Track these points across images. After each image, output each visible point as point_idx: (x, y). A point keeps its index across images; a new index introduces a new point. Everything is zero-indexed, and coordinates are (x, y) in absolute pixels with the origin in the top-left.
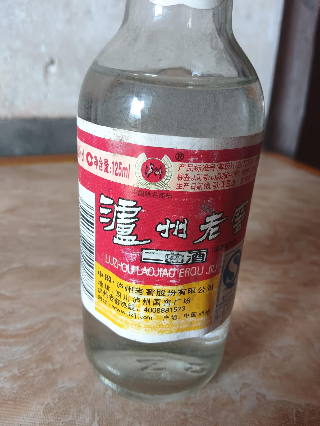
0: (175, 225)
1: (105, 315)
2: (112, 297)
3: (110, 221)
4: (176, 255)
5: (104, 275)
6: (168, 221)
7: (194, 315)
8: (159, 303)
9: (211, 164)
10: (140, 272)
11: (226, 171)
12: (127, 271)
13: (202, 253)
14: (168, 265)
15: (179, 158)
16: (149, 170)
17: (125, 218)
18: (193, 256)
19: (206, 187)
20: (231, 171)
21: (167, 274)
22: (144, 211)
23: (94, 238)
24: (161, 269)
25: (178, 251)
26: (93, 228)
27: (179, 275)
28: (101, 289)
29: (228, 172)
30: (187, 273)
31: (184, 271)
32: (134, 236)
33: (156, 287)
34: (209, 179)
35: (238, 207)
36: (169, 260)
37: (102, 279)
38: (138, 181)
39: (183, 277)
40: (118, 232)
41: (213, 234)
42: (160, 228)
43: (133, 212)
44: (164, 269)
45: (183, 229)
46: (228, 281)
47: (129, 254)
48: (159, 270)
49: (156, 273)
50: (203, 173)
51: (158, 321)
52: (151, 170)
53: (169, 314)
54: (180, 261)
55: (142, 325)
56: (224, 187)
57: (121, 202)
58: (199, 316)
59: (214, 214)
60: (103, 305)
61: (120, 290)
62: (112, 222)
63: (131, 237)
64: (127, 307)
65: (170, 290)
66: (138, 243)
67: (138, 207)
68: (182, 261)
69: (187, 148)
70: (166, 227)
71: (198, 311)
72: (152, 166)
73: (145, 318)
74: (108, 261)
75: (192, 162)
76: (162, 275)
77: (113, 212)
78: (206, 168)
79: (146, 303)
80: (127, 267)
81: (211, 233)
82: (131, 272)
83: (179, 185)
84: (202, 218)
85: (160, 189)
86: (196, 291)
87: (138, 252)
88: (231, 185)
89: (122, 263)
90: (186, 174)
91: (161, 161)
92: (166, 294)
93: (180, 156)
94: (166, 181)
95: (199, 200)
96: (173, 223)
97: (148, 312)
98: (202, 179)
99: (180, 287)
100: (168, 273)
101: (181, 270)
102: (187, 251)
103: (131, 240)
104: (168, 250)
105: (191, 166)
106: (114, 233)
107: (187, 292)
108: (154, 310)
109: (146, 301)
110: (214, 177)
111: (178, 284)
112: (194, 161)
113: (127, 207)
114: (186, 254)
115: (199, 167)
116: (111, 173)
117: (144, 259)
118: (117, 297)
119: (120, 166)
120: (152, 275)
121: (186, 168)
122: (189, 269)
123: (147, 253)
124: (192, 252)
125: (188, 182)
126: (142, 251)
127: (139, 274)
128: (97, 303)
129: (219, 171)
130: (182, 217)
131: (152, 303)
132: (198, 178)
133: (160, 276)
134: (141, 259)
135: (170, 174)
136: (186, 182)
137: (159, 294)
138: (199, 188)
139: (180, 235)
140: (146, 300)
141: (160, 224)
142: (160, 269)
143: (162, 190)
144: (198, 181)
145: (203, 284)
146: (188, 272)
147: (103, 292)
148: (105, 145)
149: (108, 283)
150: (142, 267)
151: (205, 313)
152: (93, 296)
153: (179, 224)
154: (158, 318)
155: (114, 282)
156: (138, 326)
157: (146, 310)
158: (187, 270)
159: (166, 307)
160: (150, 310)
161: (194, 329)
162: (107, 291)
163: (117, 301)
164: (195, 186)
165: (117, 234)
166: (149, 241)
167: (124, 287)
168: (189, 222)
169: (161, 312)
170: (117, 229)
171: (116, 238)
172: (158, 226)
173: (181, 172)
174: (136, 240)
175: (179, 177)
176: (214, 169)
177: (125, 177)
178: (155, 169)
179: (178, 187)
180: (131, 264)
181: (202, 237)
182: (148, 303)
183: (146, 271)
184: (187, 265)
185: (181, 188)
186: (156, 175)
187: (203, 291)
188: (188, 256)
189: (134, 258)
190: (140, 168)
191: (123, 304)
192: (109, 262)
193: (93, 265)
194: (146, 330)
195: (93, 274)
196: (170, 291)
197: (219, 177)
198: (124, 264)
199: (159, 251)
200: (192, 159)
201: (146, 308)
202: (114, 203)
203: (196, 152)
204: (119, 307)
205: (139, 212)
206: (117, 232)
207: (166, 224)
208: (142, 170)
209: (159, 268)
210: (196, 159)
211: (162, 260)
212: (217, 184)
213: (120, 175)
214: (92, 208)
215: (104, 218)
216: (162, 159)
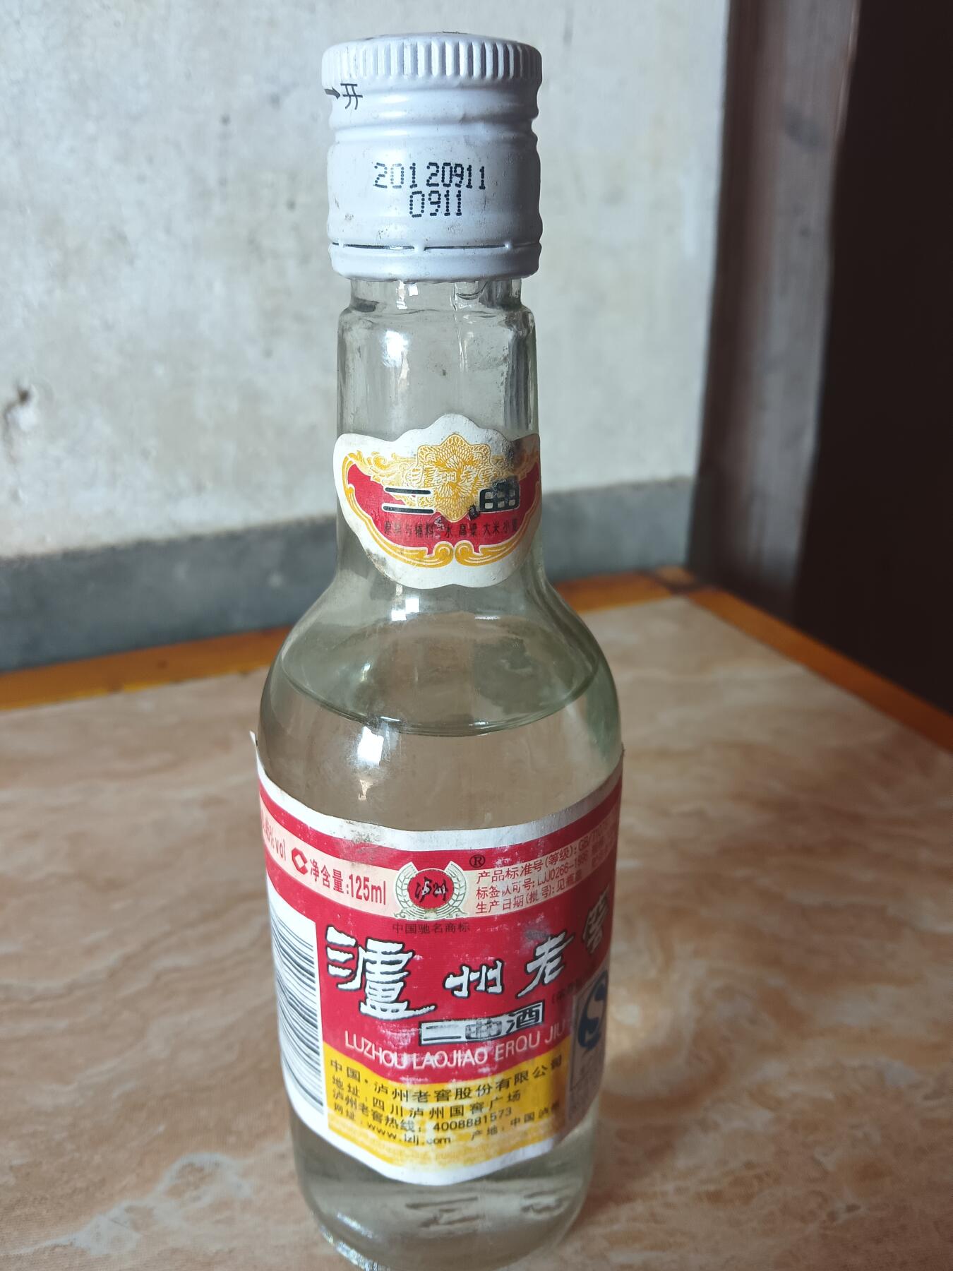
0: (479, 973)
1: (353, 1140)
2: (364, 1108)
3: (351, 974)
4: (486, 1024)
5: (344, 1069)
6: (466, 970)
7: (530, 1118)
8: (461, 1111)
9: (535, 860)
10: (419, 1064)
11: (564, 863)
12: (394, 1064)
13: (534, 1009)
14: (472, 1044)
15: (475, 864)
16: (423, 889)
17: (382, 973)
18: (518, 1019)
19: (531, 899)
20: (571, 860)
21: (471, 1060)
22: (418, 957)
23: (317, 999)
24: (460, 1051)
25: (489, 1017)
26: (313, 982)
27: (494, 1057)
28: (339, 1093)
29: (567, 863)
30: (510, 1051)
31: (504, 1048)
32: (403, 1002)
33: (452, 1086)
34: (534, 886)
35: (591, 909)
36: (473, 1036)
37: (342, 1076)
38: (402, 908)
39: (502, 1058)
40: (368, 995)
41: (552, 972)
42: (451, 982)
43: (398, 962)
44: (465, 1050)
45: (494, 979)
46: (588, 1037)
47: (395, 1034)
48: (457, 1055)
49: (451, 1060)
50: (521, 880)
51: (462, 1143)
52: (427, 889)
53: (483, 1127)
54: (494, 1032)
55: (432, 1155)
56: (562, 889)
57: (371, 944)
58: (540, 1117)
59: (549, 939)
60: (348, 1122)
61: (381, 1096)
62: (356, 975)
63: (397, 1006)
64: (399, 1127)
65: (480, 1086)
66: (411, 1013)
67: (407, 953)
68: (499, 1033)
69: (489, 845)
70: (463, 980)
71: (537, 1111)
72: (427, 882)
73: (436, 1141)
74: (351, 1042)
75: (501, 866)
76: (462, 1063)
77: (356, 959)
78: (527, 871)
79: (435, 1116)
80: (394, 1057)
81: (547, 971)
82: (402, 1065)
83: (481, 906)
84: (528, 952)
85: (445, 918)
86: (530, 1076)
87: (413, 1030)
88: (574, 880)
89: (383, 1050)
90: (492, 887)
91: (445, 871)
92: (474, 1093)
93: (478, 859)
94: (456, 904)
95: (519, 924)
96: (475, 972)
97: (441, 1130)
98: (522, 888)
99: (499, 1078)
100: (474, 1057)
101: (497, 1047)
102: (507, 1013)
103: (397, 1011)
104: (470, 1018)
105: (500, 872)
106: (361, 996)
107: (512, 1082)
108: (453, 1126)
109: (435, 1113)
110: (542, 879)
111: (494, 1073)
112: (504, 864)
113: (385, 953)
114: (504, 1019)
115: (514, 872)
116: (348, 893)
117: (425, 1040)
118: (375, 1109)
119: (366, 883)
120: (444, 1065)
121: (490, 879)
122: (513, 1042)
123: (431, 1027)
124: (515, 1013)
125: (496, 899)
126: (420, 1027)
127: (419, 1068)
128: (331, 1118)
129: (551, 867)
130: (492, 958)
131: (447, 1113)
132: (514, 889)
133: (459, 1064)
134: (420, 1041)
135: (462, 891)
136: (492, 900)
137: (459, 1096)
138: (517, 904)
139: (491, 990)
140: (435, 1109)
141: (451, 976)
142: (457, 1052)
143: (449, 918)
144: (515, 894)
145: (541, 1061)
146: (512, 1048)
147: (344, 1098)
148: (334, 848)
149: (354, 1083)
150: (424, 1053)
151: (550, 1110)
152: (321, 1104)
153: (487, 971)
154: (461, 1138)
155: (366, 1081)
156: (425, 1158)
157: (437, 1128)
158: (510, 1045)
159: (475, 1116)
160: (445, 1127)
161: (533, 1141)
162: (354, 1098)
163: (376, 1117)
164: (510, 904)
165: (366, 998)
166: (433, 1007)
167: (390, 1092)
168: (505, 964)
169: (466, 1127)
170: (367, 990)
171: (365, 1004)
172: (448, 979)
173: (482, 885)
174: (408, 1009)
175: (479, 893)
176: (540, 868)
177: (376, 902)
178: (434, 886)
179: (480, 911)
180: (400, 1052)
181: (531, 982)
182: (440, 1116)
183: (431, 1060)
184: (510, 1036)
185: (484, 910)
186: (436, 895)
187: (544, 1074)
188: (508, 1022)
189: (406, 1041)
190: (405, 887)
191: (390, 1122)
192: (353, 1045)
193: (318, 1047)
194: (440, 1163)
195: (318, 1064)
196: (481, 1088)
197: (551, 877)
198: (386, 1052)
199: (453, 1023)
200: (499, 862)
201: (438, 1125)
202: (357, 945)
203: (506, 850)
204: (383, 1126)
205: (409, 961)
206: (366, 995)
207: (462, 974)
208: (409, 890)
209: (455, 1052)
210: (508, 860)
211: (460, 1037)
212: (549, 888)
213: (367, 899)
214: (307, 945)
215: (337, 968)
216: (446, 869)
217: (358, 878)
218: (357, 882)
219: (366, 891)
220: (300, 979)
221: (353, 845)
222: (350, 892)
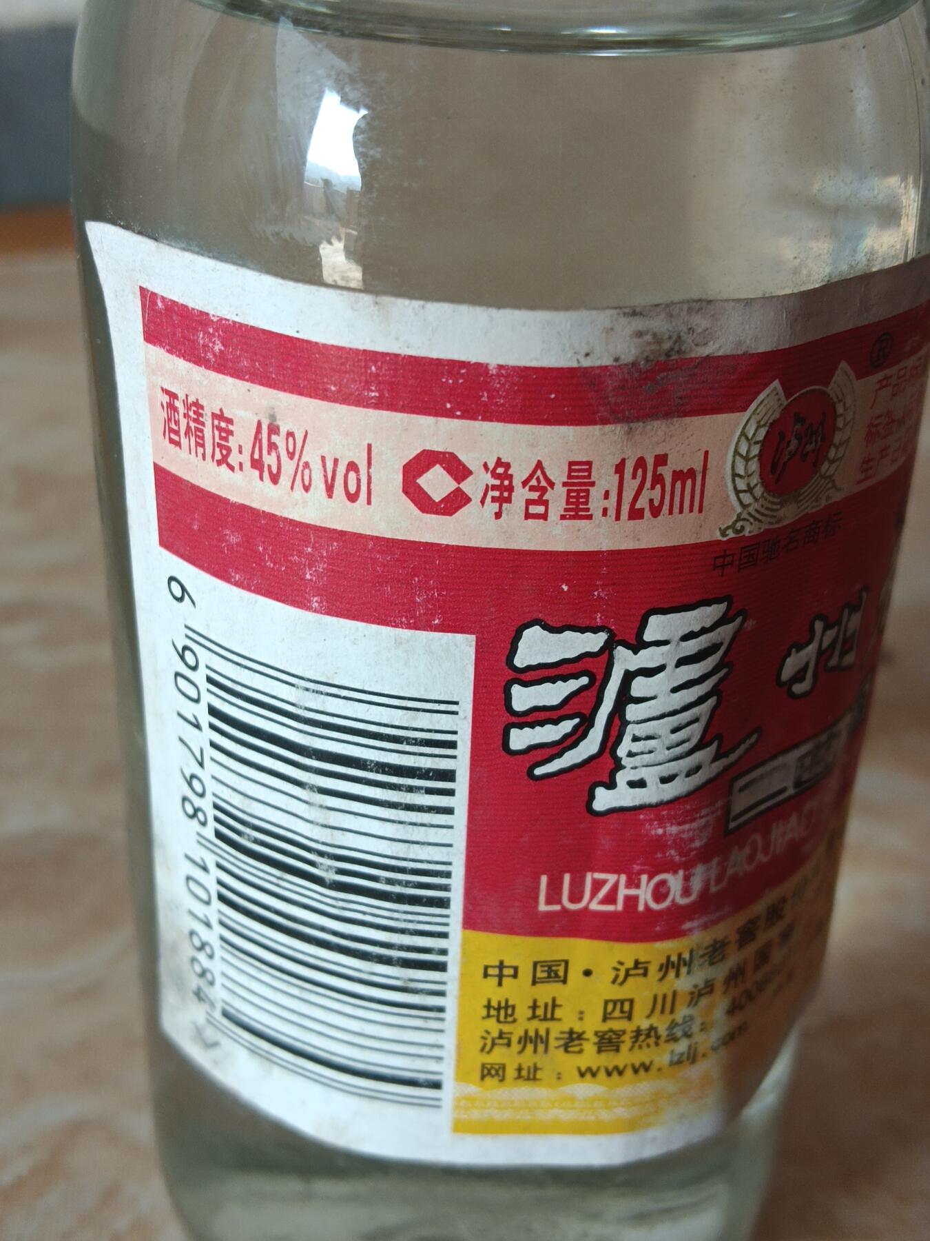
0: (836, 628)
3: (577, 726)
5: (524, 970)
6: (819, 626)
10: (720, 877)
12: (673, 901)
14: (801, 796)
15: (878, 358)
16: (787, 445)
17: (675, 689)
21: (795, 833)
22: (749, 625)
23: (457, 832)
24: (781, 822)
26: (450, 793)
28: (502, 1035)
32: (709, 745)
36: (805, 776)
37: (514, 990)
38: (739, 509)
40: (626, 760)
42: (791, 666)
43: (712, 650)
44: (786, 817)
47: (687, 826)
48: (776, 832)
49: (766, 847)
52: (793, 445)
54: (831, 757)
60: (524, 1091)
61: (629, 988)
62: (592, 725)
63: (699, 757)
64: (663, 1039)
66: (720, 765)
67: (733, 620)
70: (811, 652)
72: (797, 427)
74: (554, 898)
75: (908, 357)
77: (599, 682)
79: (732, 984)
80: (676, 881)
82: (690, 894)
83: (867, 463)
85: (809, 511)
87: (721, 803)
89: (650, 879)
91: (828, 390)
94: (832, 469)
96: (832, 626)
97: (737, 1010)
100: (799, 825)
103: (698, 770)
105: (904, 372)
106: (599, 771)
108: (754, 993)
109: (732, 977)
116: (605, 514)
117: (734, 819)
118: (608, 1026)
119: (661, 470)
121: (890, 391)
123: (747, 785)
125: (889, 440)
126: (731, 791)
134: (727, 824)
135: (847, 434)
136: (884, 445)
139: (847, 660)
141: (793, 651)
142: (778, 825)
143: (814, 511)
147: (516, 1040)
149: (547, 994)
150: (729, 853)
152: (439, 1085)
153: (848, 618)
155: (588, 973)
157: (732, 1008)
159: (782, 955)
160: (743, 1001)
162: (543, 1027)
163: (607, 1042)
164: (899, 449)
166: (755, 738)
167: (653, 968)
168: (869, 595)
171: (611, 787)
172: (787, 660)
174: (717, 756)
177: (680, 511)
178: (806, 433)
179: (864, 476)
180: (689, 864)
183: (738, 861)
185: (869, 473)
186: (805, 456)
189: (704, 835)
190: (757, 449)
192: (559, 902)
193: (444, 952)
195: (440, 993)
199: (779, 760)
201: (734, 1002)
202: (610, 645)
206: (618, 760)
207: (810, 640)
208: (761, 455)
209: (774, 826)
210: (917, 339)
211: (784, 790)
213: (656, 512)
214: (443, 707)
215: (538, 728)
216: (832, 385)
217: (641, 463)
218: (634, 477)
219: (656, 494)
220: (409, 808)
221: (636, 375)
222: (612, 512)
